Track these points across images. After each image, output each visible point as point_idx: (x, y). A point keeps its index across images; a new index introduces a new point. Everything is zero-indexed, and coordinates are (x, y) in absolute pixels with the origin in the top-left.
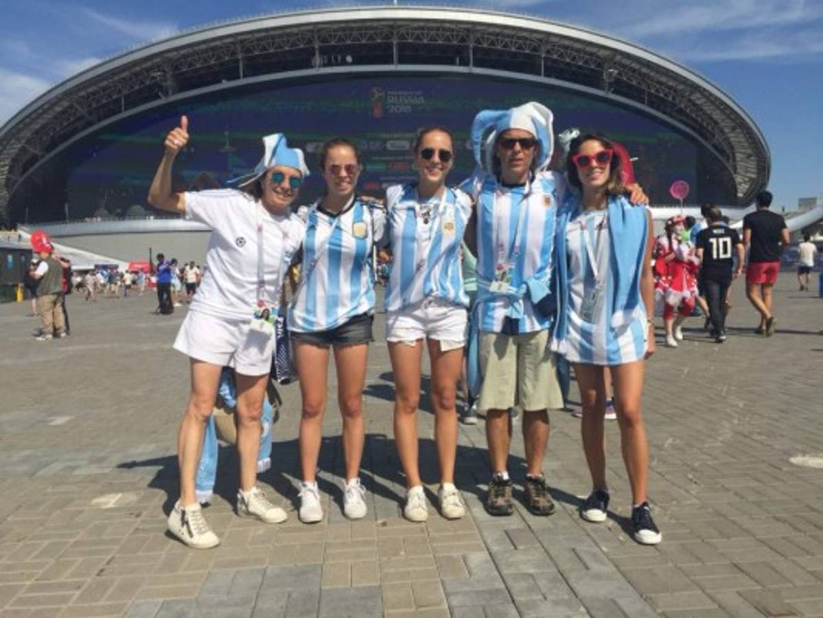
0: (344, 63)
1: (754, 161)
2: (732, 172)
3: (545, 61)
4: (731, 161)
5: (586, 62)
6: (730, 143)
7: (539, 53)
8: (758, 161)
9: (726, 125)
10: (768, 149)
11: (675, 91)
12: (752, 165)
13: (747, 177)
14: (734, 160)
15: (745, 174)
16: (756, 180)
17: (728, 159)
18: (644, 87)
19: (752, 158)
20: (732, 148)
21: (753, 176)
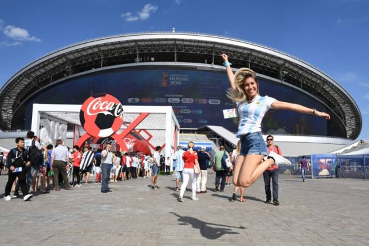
0: (150, 61)
1: (354, 120)
2: (344, 125)
3: (250, 65)
4: (343, 119)
5: (271, 66)
6: (343, 111)
7: (248, 60)
8: (356, 120)
9: (341, 101)
10: (361, 114)
11: (316, 83)
12: (353, 122)
13: (351, 128)
14: (345, 119)
15: (350, 126)
16: (355, 129)
17: (342, 119)
18: (300, 80)
19: (353, 119)
20: (344, 113)
21: (354, 127)
